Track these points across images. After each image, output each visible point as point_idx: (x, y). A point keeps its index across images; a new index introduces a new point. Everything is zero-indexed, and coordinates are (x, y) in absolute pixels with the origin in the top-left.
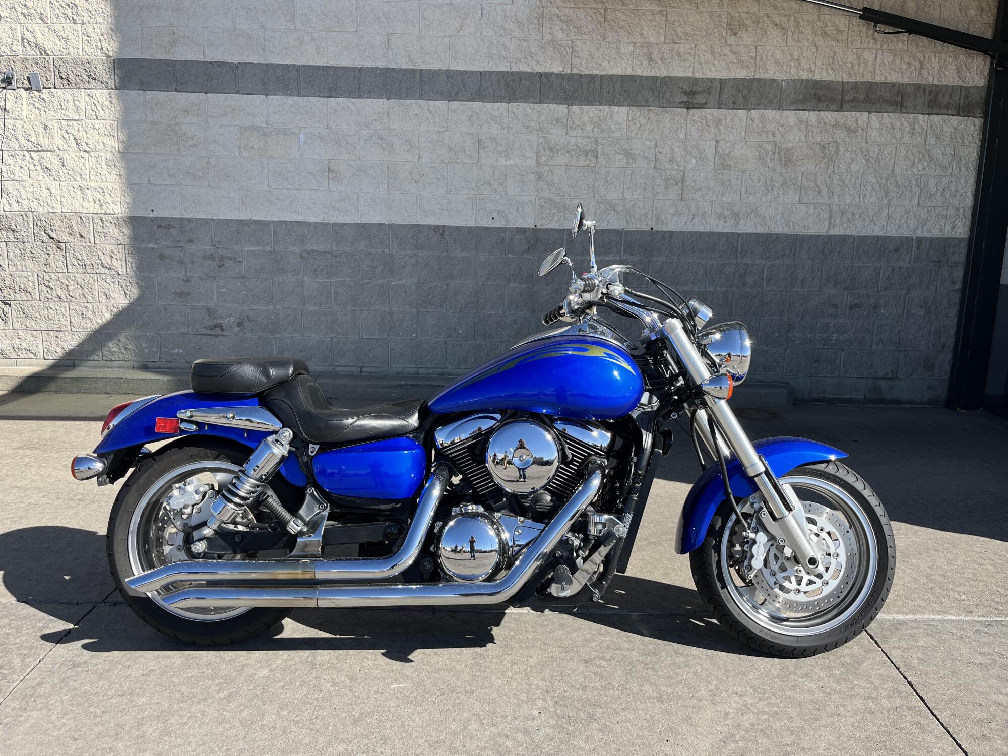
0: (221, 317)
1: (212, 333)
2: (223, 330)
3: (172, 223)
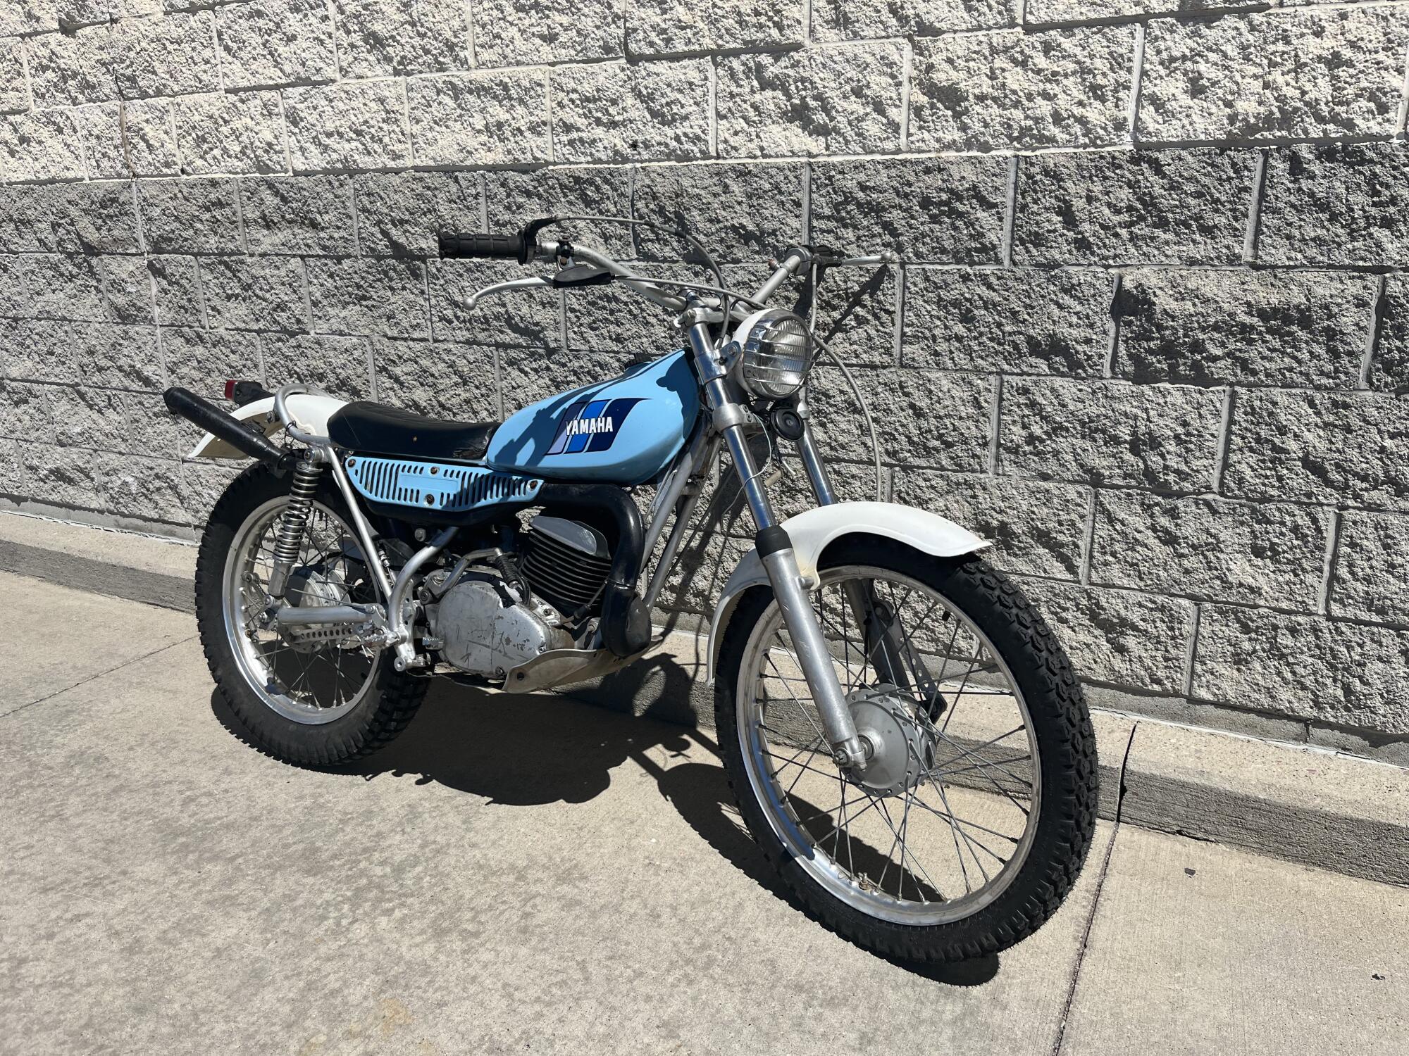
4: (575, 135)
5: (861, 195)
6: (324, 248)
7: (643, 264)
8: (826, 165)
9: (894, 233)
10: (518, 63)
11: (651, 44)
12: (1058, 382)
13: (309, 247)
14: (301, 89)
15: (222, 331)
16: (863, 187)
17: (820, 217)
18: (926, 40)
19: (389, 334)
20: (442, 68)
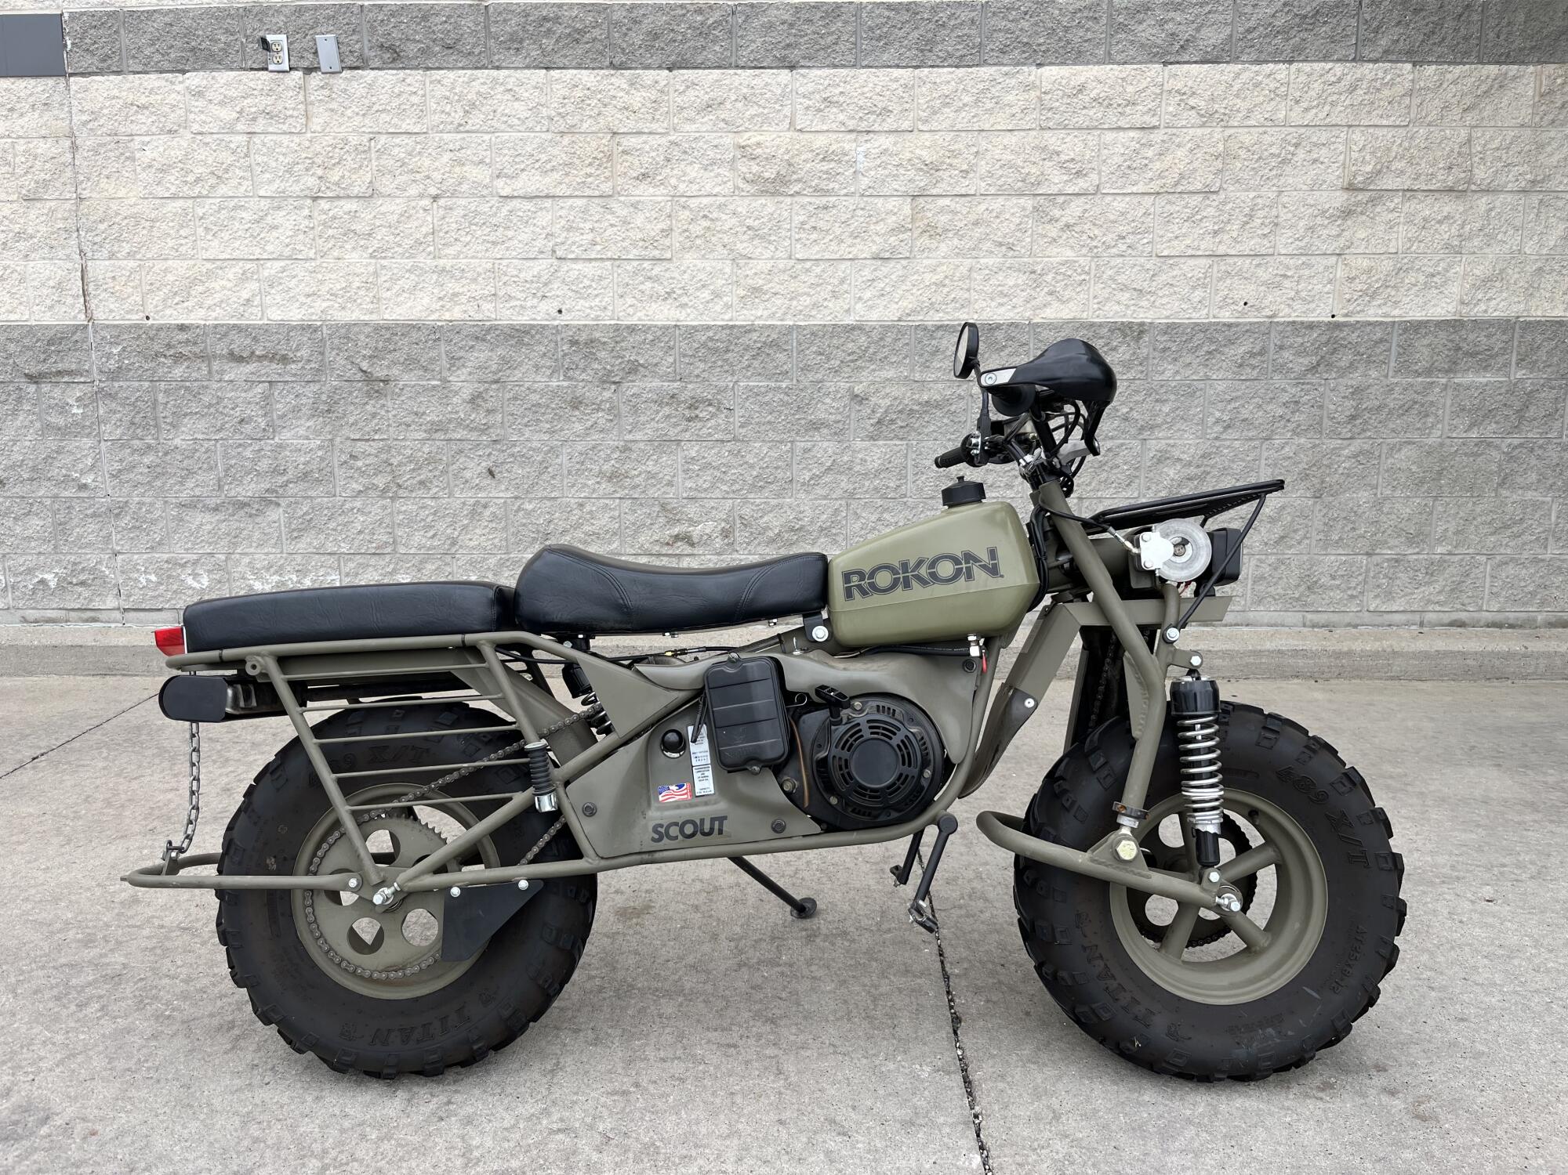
0: (692, 522)
1: (670, 552)
2: (692, 545)
3: (597, 335)
4: (518, 303)
5: (710, 344)
6: (295, 375)
7: (565, 384)
8: (687, 326)
9: (731, 365)
10: (472, 257)
11: (573, 252)
12: (826, 444)
13: (280, 374)
14: (282, 263)
15: (177, 441)
16: (711, 339)
17: (685, 356)
18: (742, 262)
19: (352, 437)
20: (411, 256)
